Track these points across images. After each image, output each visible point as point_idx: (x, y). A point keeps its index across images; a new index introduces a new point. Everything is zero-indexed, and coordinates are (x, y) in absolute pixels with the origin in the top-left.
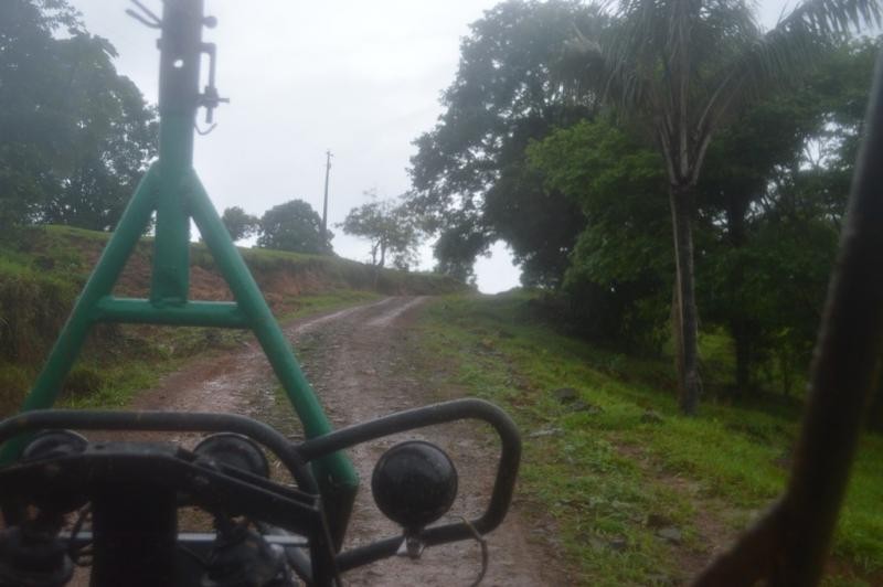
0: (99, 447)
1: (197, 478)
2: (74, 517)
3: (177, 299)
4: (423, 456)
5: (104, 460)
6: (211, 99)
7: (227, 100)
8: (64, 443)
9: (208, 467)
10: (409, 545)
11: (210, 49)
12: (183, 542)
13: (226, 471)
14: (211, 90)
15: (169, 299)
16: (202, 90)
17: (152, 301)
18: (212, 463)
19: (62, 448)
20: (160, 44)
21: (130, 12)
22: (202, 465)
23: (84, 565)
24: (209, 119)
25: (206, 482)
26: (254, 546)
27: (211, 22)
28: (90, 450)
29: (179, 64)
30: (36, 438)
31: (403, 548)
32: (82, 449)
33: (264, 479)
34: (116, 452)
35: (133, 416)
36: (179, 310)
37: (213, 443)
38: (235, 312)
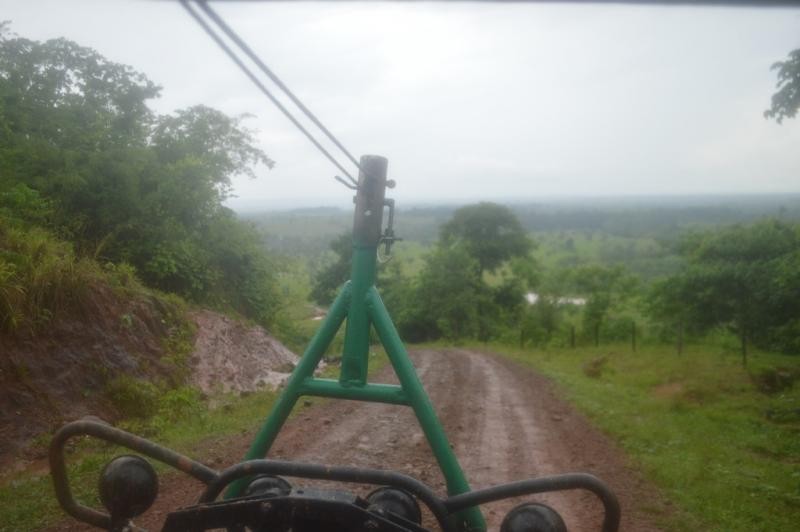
0: (300, 492)
1: (370, 522)
3: (360, 381)
5: (301, 502)
6: (389, 238)
7: (400, 240)
8: (275, 486)
9: (377, 513)
11: (390, 203)
13: (391, 517)
14: (389, 232)
15: (352, 381)
17: (342, 381)
18: (380, 511)
19: (274, 491)
20: (355, 199)
21: (339, 179)
22: (372, 511)
24: (388, 252)
25: (376, 525)
27: (392, 184)
28: (294, 494)
30: (256, 479)
32: (288, 493)
33: (415, 524)
34: (312, 497)
35: (325, 469)
36: (360, 389)
37: (381, 493)
38: (400, 393)
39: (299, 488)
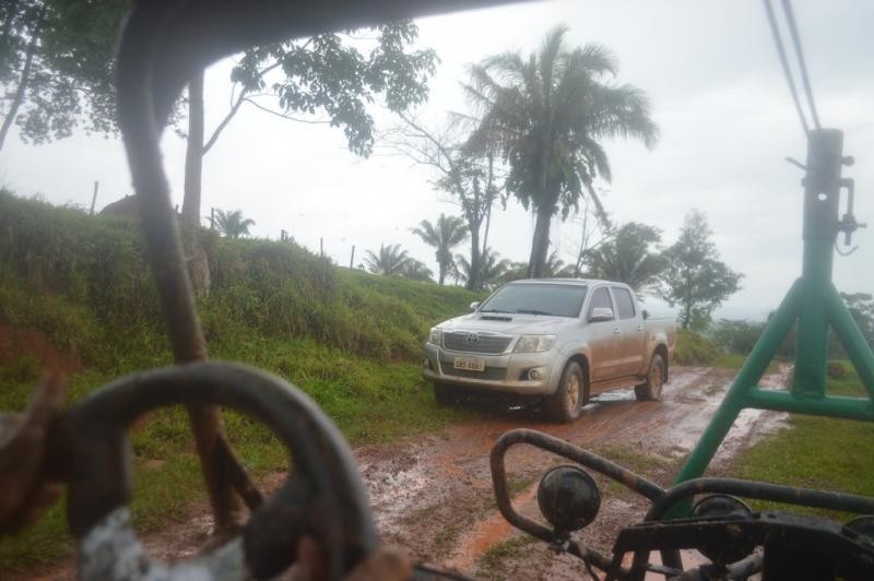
0: (771, 516)
1: (863, 556)
3: (815, 393)
6: (849, 225)
7: (864, 226)
11: (849, 184)
14: (849, 217)
15: (808, 392)
16: (840, 218)
17: (793, 394)
20: (805, 182)
22: (866, 544)
24: (848, 242)
25: (871, 561)
27: (849, 161)
29: (822, 197)
36: (817, 402)
38: (868, 406)
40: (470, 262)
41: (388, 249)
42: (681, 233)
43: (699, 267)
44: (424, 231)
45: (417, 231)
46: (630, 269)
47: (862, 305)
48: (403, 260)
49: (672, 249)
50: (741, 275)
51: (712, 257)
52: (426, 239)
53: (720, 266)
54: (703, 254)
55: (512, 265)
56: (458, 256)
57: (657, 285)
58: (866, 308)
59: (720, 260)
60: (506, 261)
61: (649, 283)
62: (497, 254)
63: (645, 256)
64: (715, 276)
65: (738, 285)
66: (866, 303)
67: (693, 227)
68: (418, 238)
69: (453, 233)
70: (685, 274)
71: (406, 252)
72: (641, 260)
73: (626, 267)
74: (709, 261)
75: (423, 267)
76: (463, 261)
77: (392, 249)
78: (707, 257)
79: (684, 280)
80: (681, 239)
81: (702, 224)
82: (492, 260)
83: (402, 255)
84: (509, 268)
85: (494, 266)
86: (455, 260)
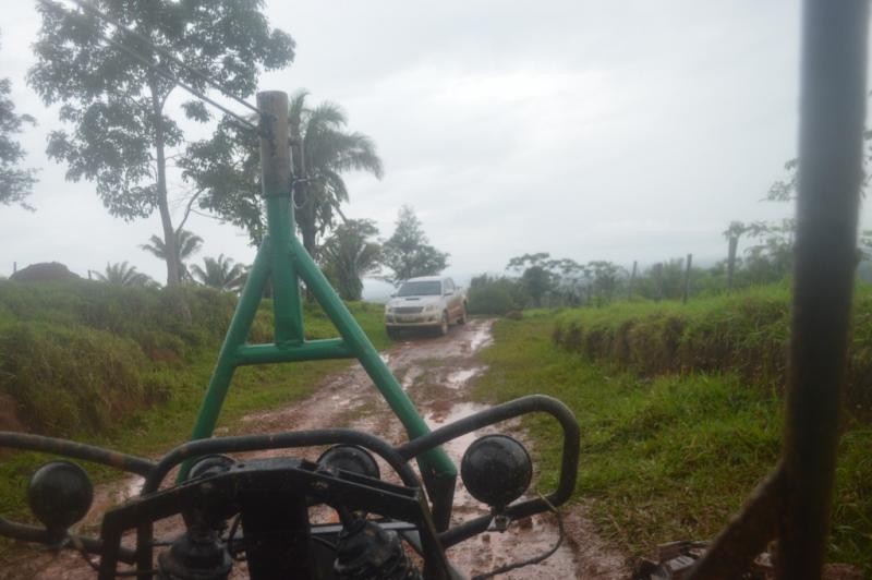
0: (241, 466)
1: (318, 484)
2: (231, 522)
3: (296, 341)
4: (500, 447)
8: (217, 464)
9: (326, 473)
10: (497, 521)
12: (315, 534)
13: (342, 475)
15: (289, 342)
17: (278, 344)
18: (329, 470)
19: (216, 469)
22: (321, 472)
23: (242, 560)
25: (326, 486)
26: (371, 533)
28: (234, 469)
30: (197, 462)
31: (493, 524)
32: (229, 469)
33: (373, 478)
34: (254, 469)
35: (267, 438)
36: (299, 349)
37: (332, 453)
38: (341, 345)
39: (238, 463)
40: (205, 270)
41: (116, 267)
42: (396, 226)
43: (415, 252)
44: (154, 245)
45: (147, 247)
46: (353, 258)
47: (543, 263)
48: (133, 275)
49: (391, 240)
50: (447, 255)
51: (423, 243)
52: (158, 254)
53: (431, 249)
54: (416, 241)
55: (246, 268)
56: (192, 266)
57: (377, 269)
58: (545, 265)
59: (430, 244)
60: (241, 265)
61: (371, 269)
62: (231, 260)
63: (364, 246)
64: (427, 258)
65: (446, 263)
66: (546, 260)
67: (405, 220)
68: (149, 254)
69: (184, 246)
70: (405, 259)
71: (134, 268)
72: (362, 250)
73: (350, 258)
74: (421, 247)
75: (149, 280)
76: (198, 270)
77: (119, 267)
78: (419, 243)
79: (403, 264)
80: (397, 230)
81: (411, 216)
82: (225, 266)
83: (131, 271)
84: (244, 271)
85: (229, 271)
86: (190, 270)
